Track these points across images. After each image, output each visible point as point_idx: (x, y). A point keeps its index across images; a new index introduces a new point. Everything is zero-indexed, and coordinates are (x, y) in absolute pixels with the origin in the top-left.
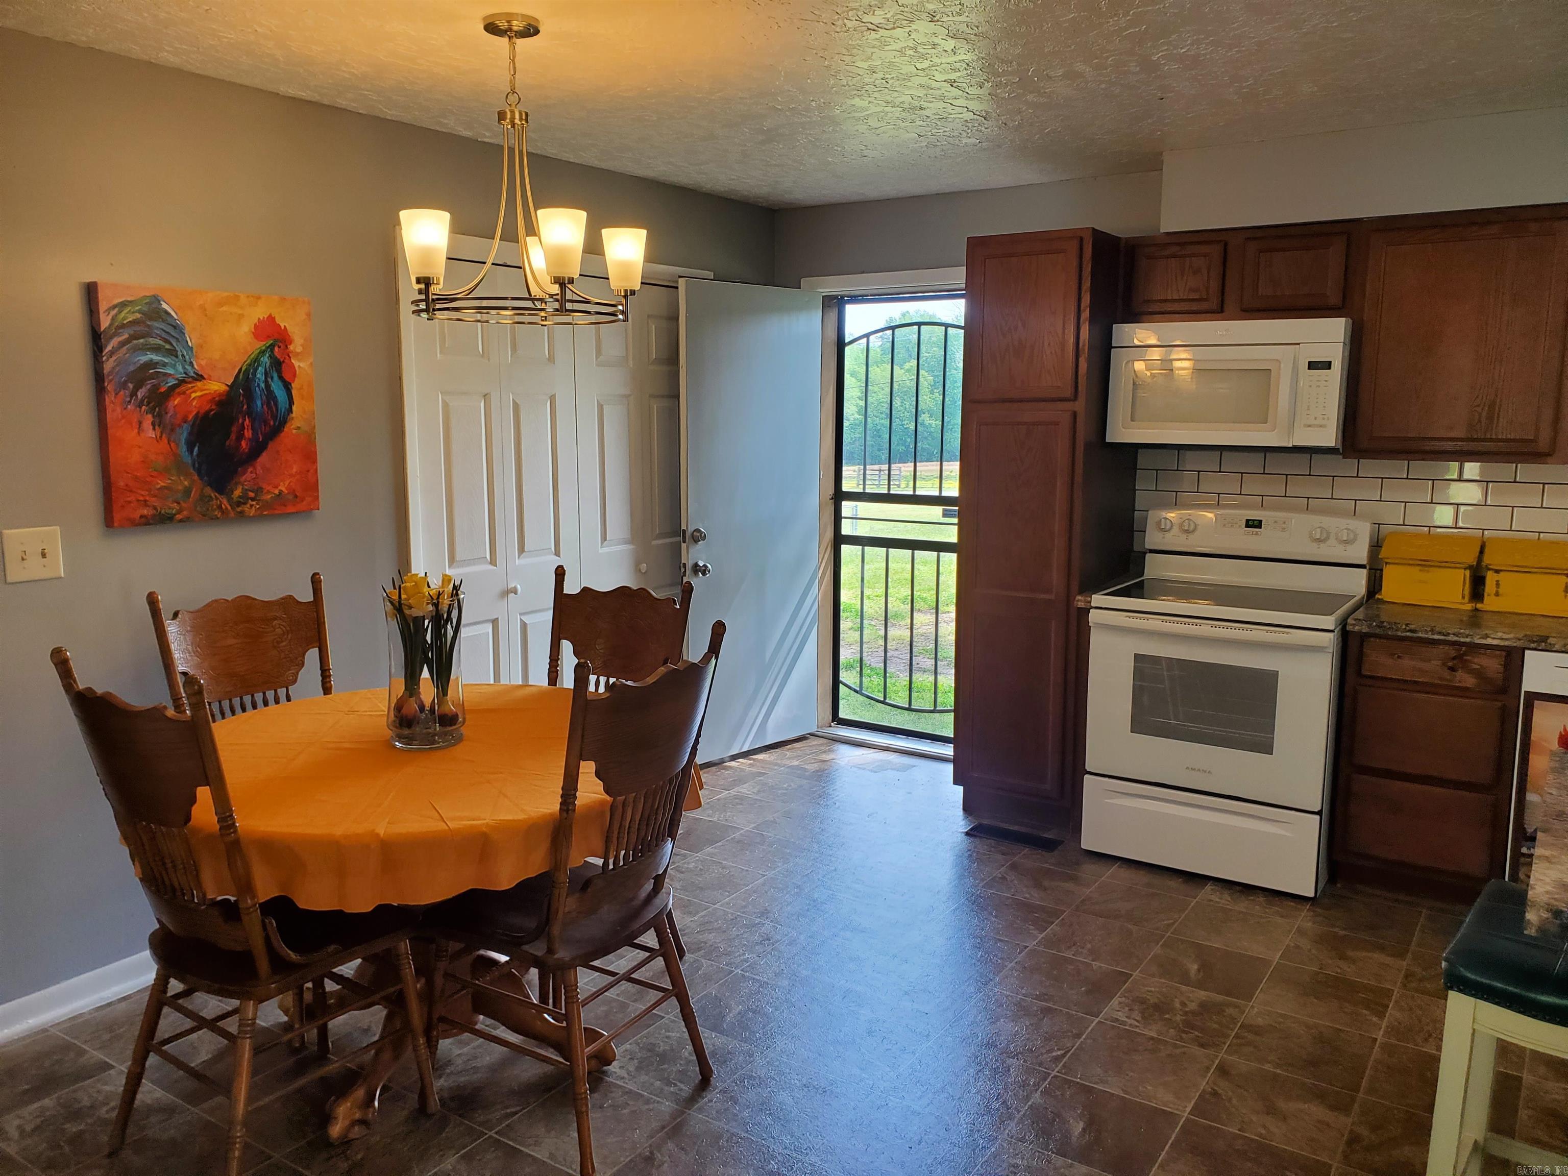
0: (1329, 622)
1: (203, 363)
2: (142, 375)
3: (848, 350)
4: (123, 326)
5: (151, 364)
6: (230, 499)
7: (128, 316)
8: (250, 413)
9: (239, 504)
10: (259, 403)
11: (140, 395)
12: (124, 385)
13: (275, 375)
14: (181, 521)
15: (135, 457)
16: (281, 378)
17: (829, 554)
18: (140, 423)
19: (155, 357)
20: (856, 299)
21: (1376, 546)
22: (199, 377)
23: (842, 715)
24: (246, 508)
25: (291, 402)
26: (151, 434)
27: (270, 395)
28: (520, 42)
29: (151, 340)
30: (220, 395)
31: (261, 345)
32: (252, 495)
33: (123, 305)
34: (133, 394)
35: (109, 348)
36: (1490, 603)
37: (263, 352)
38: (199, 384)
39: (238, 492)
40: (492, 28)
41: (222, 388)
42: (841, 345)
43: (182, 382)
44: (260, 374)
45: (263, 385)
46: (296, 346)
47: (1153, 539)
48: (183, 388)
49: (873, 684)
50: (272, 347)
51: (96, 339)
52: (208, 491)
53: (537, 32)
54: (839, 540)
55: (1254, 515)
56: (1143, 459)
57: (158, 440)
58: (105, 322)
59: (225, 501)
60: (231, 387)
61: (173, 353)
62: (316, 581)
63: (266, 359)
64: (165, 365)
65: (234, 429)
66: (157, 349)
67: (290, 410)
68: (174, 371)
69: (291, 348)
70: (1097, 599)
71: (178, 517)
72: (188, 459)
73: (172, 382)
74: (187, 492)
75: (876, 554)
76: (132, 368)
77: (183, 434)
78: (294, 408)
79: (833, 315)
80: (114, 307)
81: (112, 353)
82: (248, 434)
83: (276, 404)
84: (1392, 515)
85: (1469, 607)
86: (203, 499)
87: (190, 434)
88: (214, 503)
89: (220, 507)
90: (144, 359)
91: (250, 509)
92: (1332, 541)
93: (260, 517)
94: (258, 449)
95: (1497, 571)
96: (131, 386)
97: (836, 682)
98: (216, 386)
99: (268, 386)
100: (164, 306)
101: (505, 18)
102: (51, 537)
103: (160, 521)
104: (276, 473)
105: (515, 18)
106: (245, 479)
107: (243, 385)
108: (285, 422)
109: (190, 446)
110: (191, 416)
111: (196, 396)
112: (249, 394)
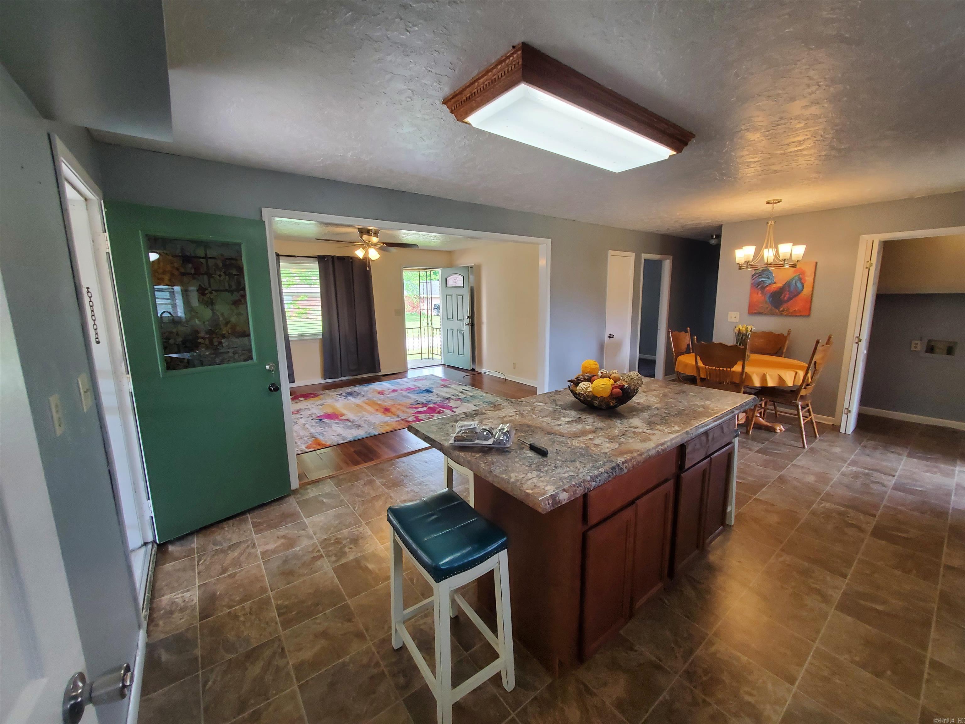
1: (777, 280)
2: (760, 283)
4: (757, 273)
5: (762, 281)
6: (779, 311)
8: (789, 291)
9: (781, 312)
10: (793, 289)
12: (755, 286)
13: (799, 282)
14: (765, 314)
15: (757, 300)
16: (801, 283)
18: (758, 293)
22: (775, 283)
24: (783, 313)
25: (803, 287)
26: (760, 295)
27: (796, 286)
29: (764, 276)
31: (795, 276)
32: (786, 310)
34: (758, 286)
38: (775, 285)
39: (781, 309)
40: (768, 203)
43: (770, 284)
44: (794, 282)
45: (794, 284)
46: (807, 275)
48: (770, 286)
50: (799, 276)
51: (753, 276)
52: (773, 308)
53: (781, 201)
57: (762, 297)
58: (754, 273)
60: (784, 285)
61: (769, 278)
62: (789, 330)
63: (797, 278)
64: (766, 281)
65: (783, 295)
66: (764, 278)
67: (802, 290)
68: (768, 282)
69: (805, 275)
72: (769, 301)
73: (767, 284)
74: (767, 308)
76: (757, 282)
77: (768, 295)
78: (804, 290)
81: (754, 279)
82: (788, 295)
83: (798, 289)
86: (771, 310)
87: (770, 296)
88: (774, 311)
91: (785, 313)
93: (788, 316)
94: (790, 299)
98: (780, 285)
101: (770, 200)
102: (737, 314)
103: (760, 314)
104: (797, 305)
105: (774, 200)
106: (785, 306)
107: (788, 284)
108: (800, 293)
109: (769, 298)
110: (771, 292)
111: (774, 287)
112: (789, 286)
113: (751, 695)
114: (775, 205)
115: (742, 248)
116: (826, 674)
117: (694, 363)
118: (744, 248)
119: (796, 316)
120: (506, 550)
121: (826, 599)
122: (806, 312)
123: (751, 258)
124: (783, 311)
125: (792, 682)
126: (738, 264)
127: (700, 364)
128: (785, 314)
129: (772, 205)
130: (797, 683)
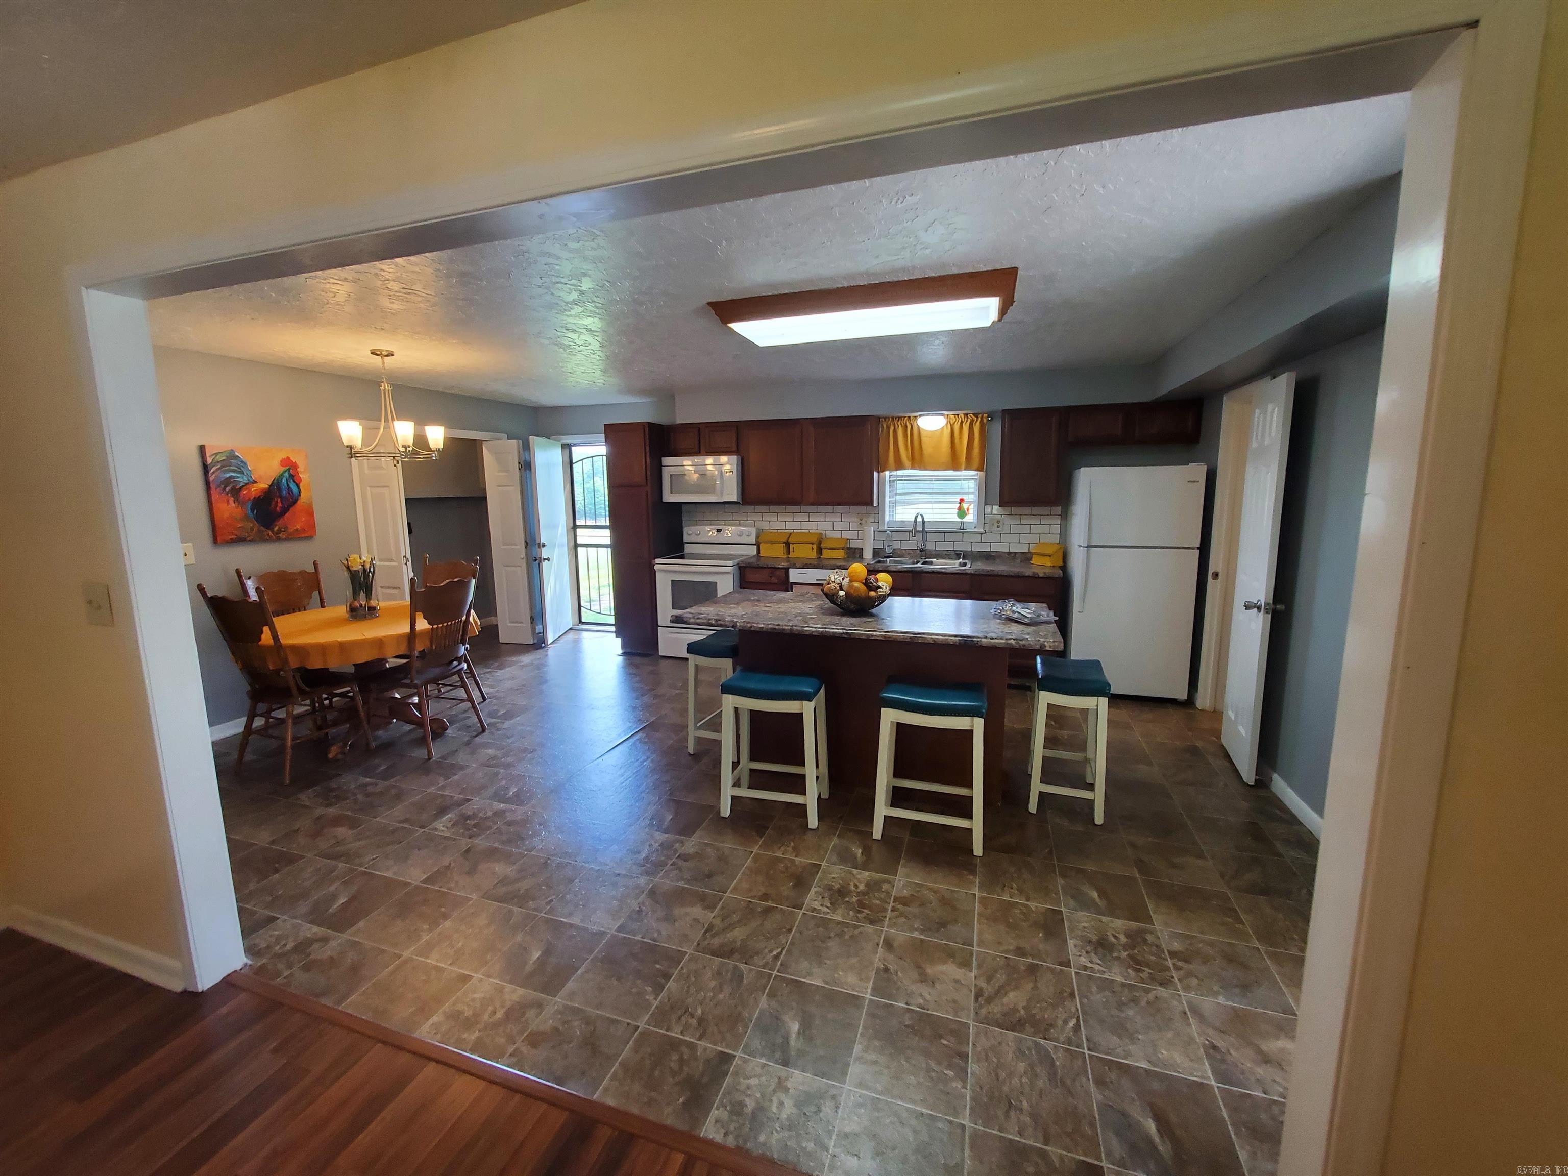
0: (730, 563)
1: (256, 476)
2: (228, 481)
3: (574, 465)
4: (218, 462)
5: (231, 477)
6: (273, 532)
7: (220, 458)
8: (281, 497)
9: (277, 534)
10: (284, 492)
11: (227, 489)
12: (219, 486)
13: (292, 481)
14: (250, 541)
15: (226, 515)
16: (294, 481)
17: (573, 552)
19: (233, 474)
20: (575, 445)
21: (758, 537)
22: (255, 482)
23: (583, 620)
24: (281, 535)
25: (300, 492)
26: (234, 505)
27: (289, 488)
28: (386, 358)
29: (232, 468)
30: (265, 489)
31: (284, 469)
32: (283, 530)
33: (216, 454)
34: (224, 489)
35: (212, 471)
36: (792, 555)
37: (286, 471)
38: (255, 485)
39: (276, 529)
40: (373, 353)
41: (267, 486)
42: (571, 464)
43: (246, 484)
44: (284, 481)
45: (286, 485)
46: (301, 469)
47: (686, 538)
48: (248, 486)
49: (595, 607)
50: (289, 470)
51: (206, 468)
52: (262, 528)
53: (393, 355)
54: (576, 546)
55: (719, 527)
56: (684, 508)
57: (237, 507)
58: (209, 461)
59: (270, 533)
60: (271, 486)
61: (242, 472)
62: (315, 564)
63: (287, 474)
64: (238, 477)
65: (273, 503)
66: (234, 471)
67: (300, 495)
68: (243, 480)
69: (298, 469)
70: (657, 561)
71: (248, 539)
72: (251, 515)
73: (242, 484)
74: (252, 529)
75: (592, 550)
76: (222, 479)
77: (249, 505)
78: (301, 494)
79: (567, 451)
80: (213, 455)
81: (213, 473)
82: (280, 505)
83: (292, 492)
84: (765, 525)
85: (785, 557)
86: (259, 531)
87: (252, 505)
88: (265, 533)
89: (268, 535)
90: (228, 475)
91: (283, 536)
92: (744, 536)
93: (288, 539)
94: (285, 511)
95: (793, 544)
96: (223, 486)
97: (580, 607)
98: (264, 485)
99: (288, 485)
100: (237, 454)
101: (378, 350)
102: (189, 548)
103: (240, 540)
104: (294, 520)
105: (384, 351)
106: (280, 523)
107: (276, 485)
108: (298, 500)
109: (252, 510)
110: (252, 498)
111: (255, 490)
112: (279, 488)
119: (300, 539)
122: (307, 533)
124: (279, 531)
129: (380, 357)
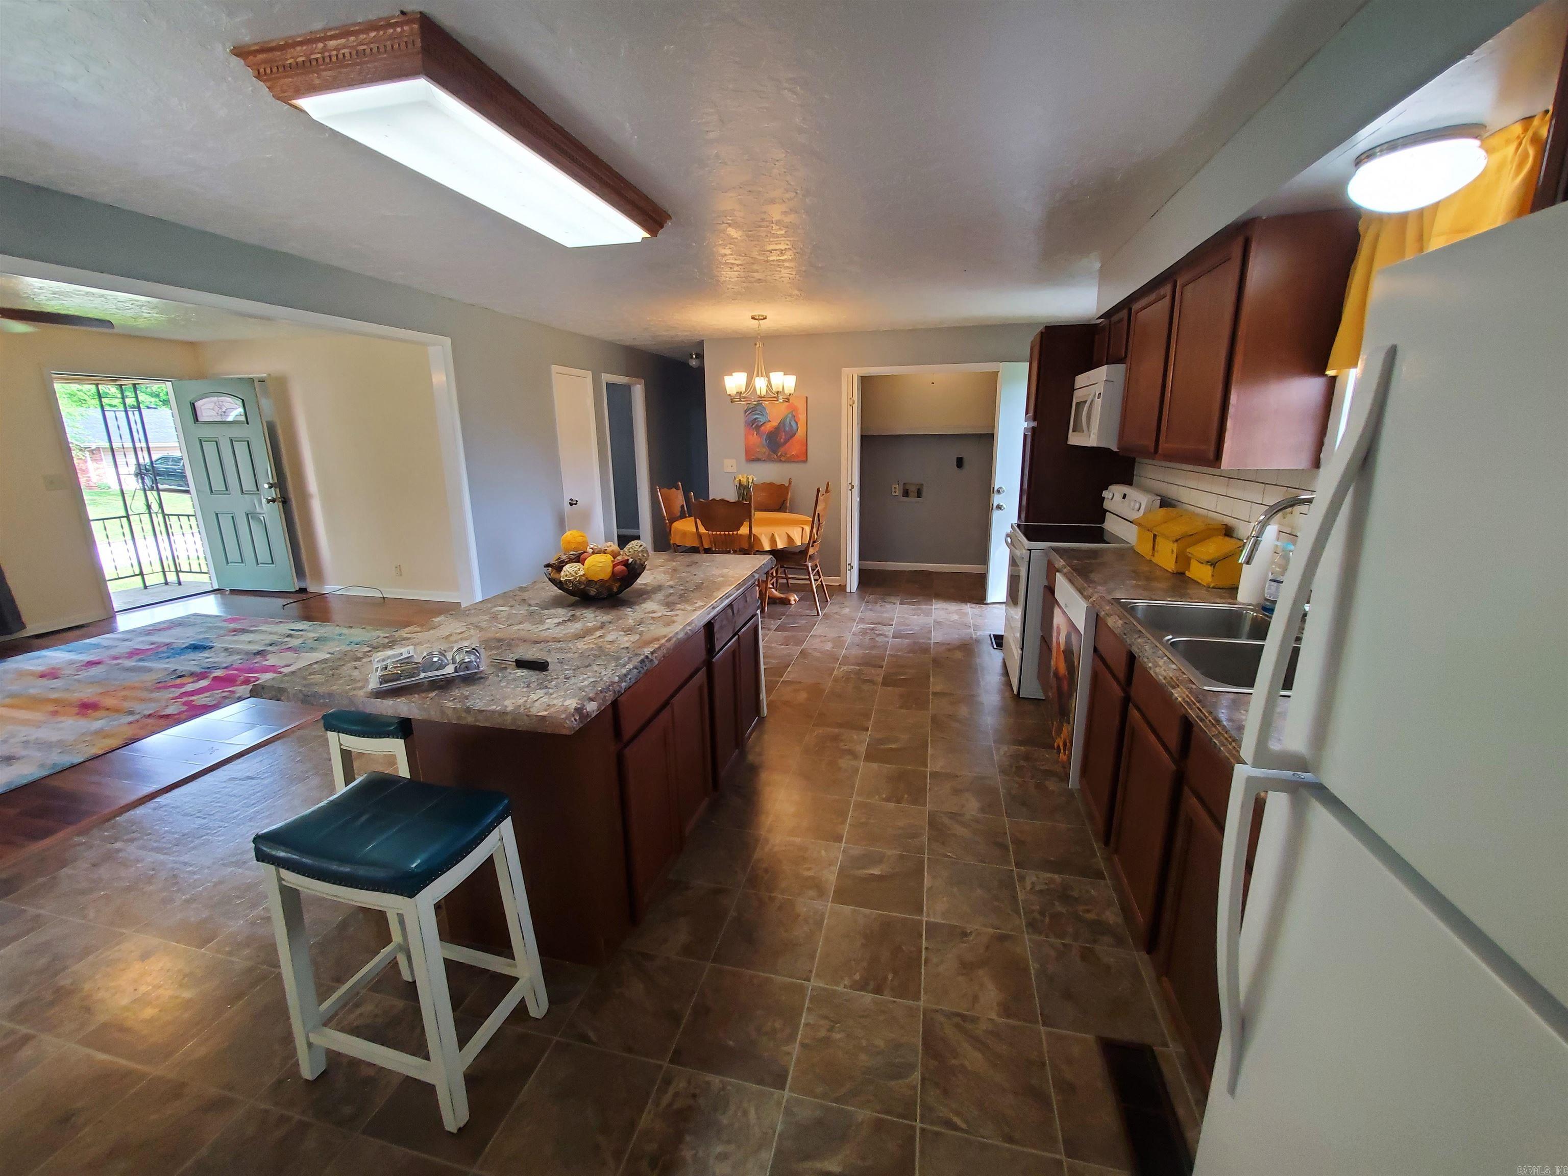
2: (754, 421)
4: (750, 409)
5: (756, 419)
7: (751, 406)
8: (785, 431)
10: (788, 429)
11: (755, 426)
12: (749, 424)
13: (793, 420)
15: (751, 443)
16: (795, 421)
22: (770, 421)
25: (797, 427)
27: (790, 426)
29: (757, 412)
30: (776, 426)
31: (788, 411)
34: (752, 426)
35: (749, 414)
36: (1155, 557)
37: (789, 414)
38: (770, 423)
39: (779, 454)
40: (753, 318)
41: (777, 424)
43: (765, 423)
44: (788, 419)
45: (788, 424)
47: (1105, 503)
48: (765, 425)
50: (792, 411)
52: (771, 453)
59: (776, 456)
60: (779, 424)
61: (762, 415)
62: (789, 480)
63: (790, 415)
64: (760, 418)
65: (780, 436)
66: (758, 414)
67: (797, 431)
68: (762, 419)
69: (798, 411)
71: (764, 459)
72: (766, 444)
73: (762, 423)
76: (751, 420)
77: (764, 436)
82: (783, 437)
83: (792, 429)
87: (767, 437)
89: (774, 458)
90: (757, 416)
92: (1135, 508)
93: (786, 461)
94: (786, 442)
96: (751, 424)
98: (775, 424)
99: (790, 423)
101: (756, 315)
102: (733, 462)
103: (758, 460)
104: (794, 449)
105: (759, 316)
107: (782, 423)
108: (795, 434)
109: (766, 440)
110: (767, 432)
111: (769, 427)
112: (784, 425)
113: (809, 869)
114: (760, 321)
115: (732, 375)
116: (863, 820)
117: (695, 530)
118: (734, 374)
119: (794, 462)
120: (510, 817)
121: (855, 755)
122: (803, 457)
123: (743, 390)
125: (840, 840)
126: (729, 395)
127: (702, 530)
128: (783, 460)
129: (757, 321)
130: (844, 840)
